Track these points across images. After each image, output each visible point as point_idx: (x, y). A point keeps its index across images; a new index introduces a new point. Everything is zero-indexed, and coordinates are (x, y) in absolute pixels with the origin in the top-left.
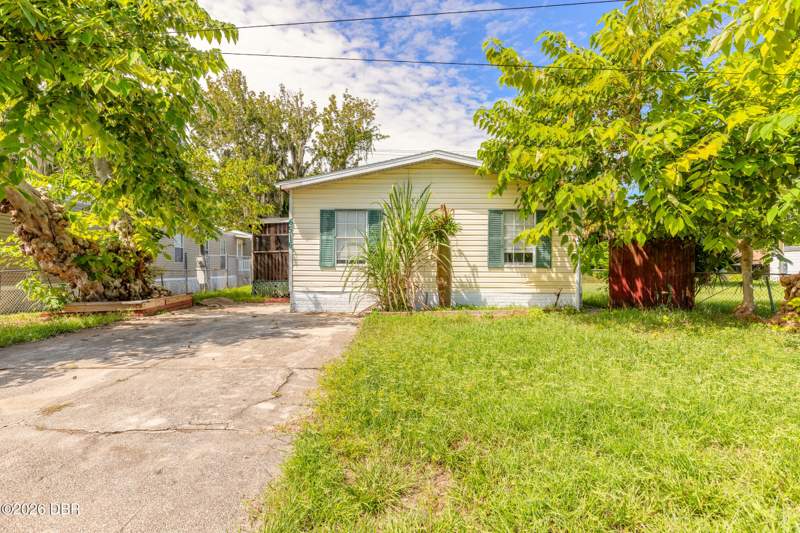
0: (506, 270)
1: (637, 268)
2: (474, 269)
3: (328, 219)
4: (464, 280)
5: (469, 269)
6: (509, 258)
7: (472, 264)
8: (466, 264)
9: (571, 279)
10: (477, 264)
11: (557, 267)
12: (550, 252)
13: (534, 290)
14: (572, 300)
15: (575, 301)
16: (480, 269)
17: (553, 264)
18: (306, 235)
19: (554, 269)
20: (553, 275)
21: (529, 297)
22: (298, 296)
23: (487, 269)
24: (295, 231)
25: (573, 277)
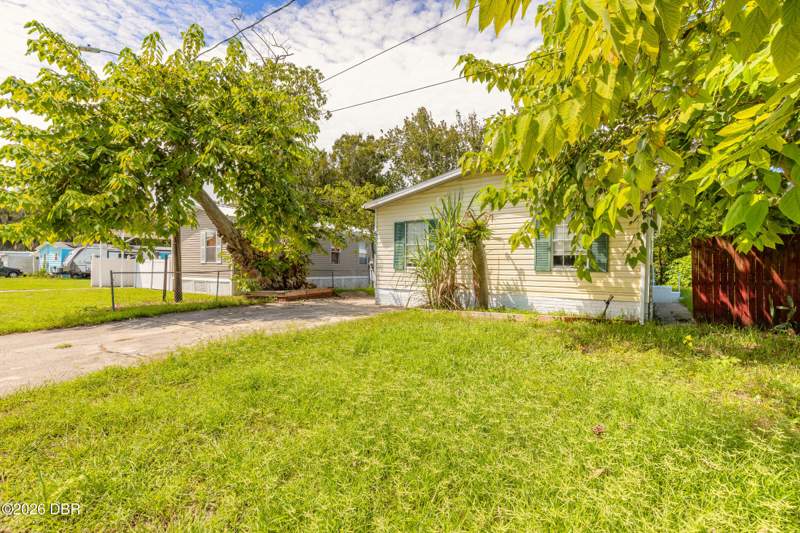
0: (554, 274)
1: (738, 273)
2: (521, 272)
3: (400, 230)
4: (511, 283)
5: (516, 273)
6: (557, 261)
7: (519, 267)
8: (513, 267)
9: (634, 286)
10: (523, 267)
11: (616, 271)
12: (607, 254)
13: (586, 297)
14: (635, 311)
15: (639, 312)
16: (526, 273)
17: (611, 268)
18: (386, 244)
19: (612, 274)
20: (611, 280)
21: (581, 303)
22: (382, 292)
23: (534, 273)
24: (379, 241)
25: (638, 284)
